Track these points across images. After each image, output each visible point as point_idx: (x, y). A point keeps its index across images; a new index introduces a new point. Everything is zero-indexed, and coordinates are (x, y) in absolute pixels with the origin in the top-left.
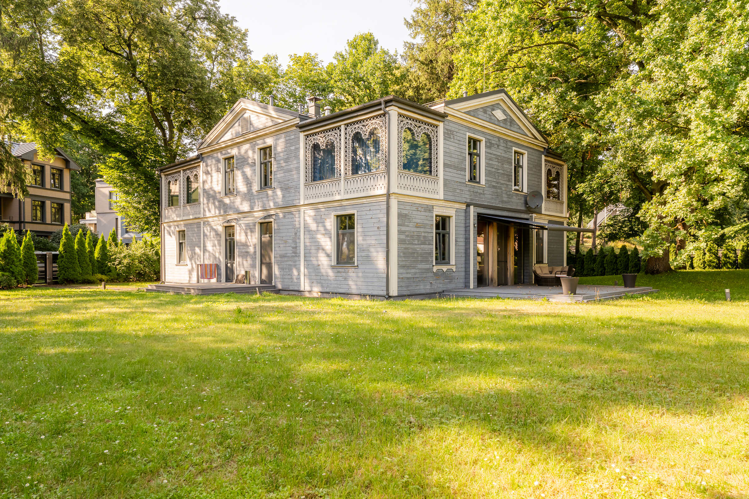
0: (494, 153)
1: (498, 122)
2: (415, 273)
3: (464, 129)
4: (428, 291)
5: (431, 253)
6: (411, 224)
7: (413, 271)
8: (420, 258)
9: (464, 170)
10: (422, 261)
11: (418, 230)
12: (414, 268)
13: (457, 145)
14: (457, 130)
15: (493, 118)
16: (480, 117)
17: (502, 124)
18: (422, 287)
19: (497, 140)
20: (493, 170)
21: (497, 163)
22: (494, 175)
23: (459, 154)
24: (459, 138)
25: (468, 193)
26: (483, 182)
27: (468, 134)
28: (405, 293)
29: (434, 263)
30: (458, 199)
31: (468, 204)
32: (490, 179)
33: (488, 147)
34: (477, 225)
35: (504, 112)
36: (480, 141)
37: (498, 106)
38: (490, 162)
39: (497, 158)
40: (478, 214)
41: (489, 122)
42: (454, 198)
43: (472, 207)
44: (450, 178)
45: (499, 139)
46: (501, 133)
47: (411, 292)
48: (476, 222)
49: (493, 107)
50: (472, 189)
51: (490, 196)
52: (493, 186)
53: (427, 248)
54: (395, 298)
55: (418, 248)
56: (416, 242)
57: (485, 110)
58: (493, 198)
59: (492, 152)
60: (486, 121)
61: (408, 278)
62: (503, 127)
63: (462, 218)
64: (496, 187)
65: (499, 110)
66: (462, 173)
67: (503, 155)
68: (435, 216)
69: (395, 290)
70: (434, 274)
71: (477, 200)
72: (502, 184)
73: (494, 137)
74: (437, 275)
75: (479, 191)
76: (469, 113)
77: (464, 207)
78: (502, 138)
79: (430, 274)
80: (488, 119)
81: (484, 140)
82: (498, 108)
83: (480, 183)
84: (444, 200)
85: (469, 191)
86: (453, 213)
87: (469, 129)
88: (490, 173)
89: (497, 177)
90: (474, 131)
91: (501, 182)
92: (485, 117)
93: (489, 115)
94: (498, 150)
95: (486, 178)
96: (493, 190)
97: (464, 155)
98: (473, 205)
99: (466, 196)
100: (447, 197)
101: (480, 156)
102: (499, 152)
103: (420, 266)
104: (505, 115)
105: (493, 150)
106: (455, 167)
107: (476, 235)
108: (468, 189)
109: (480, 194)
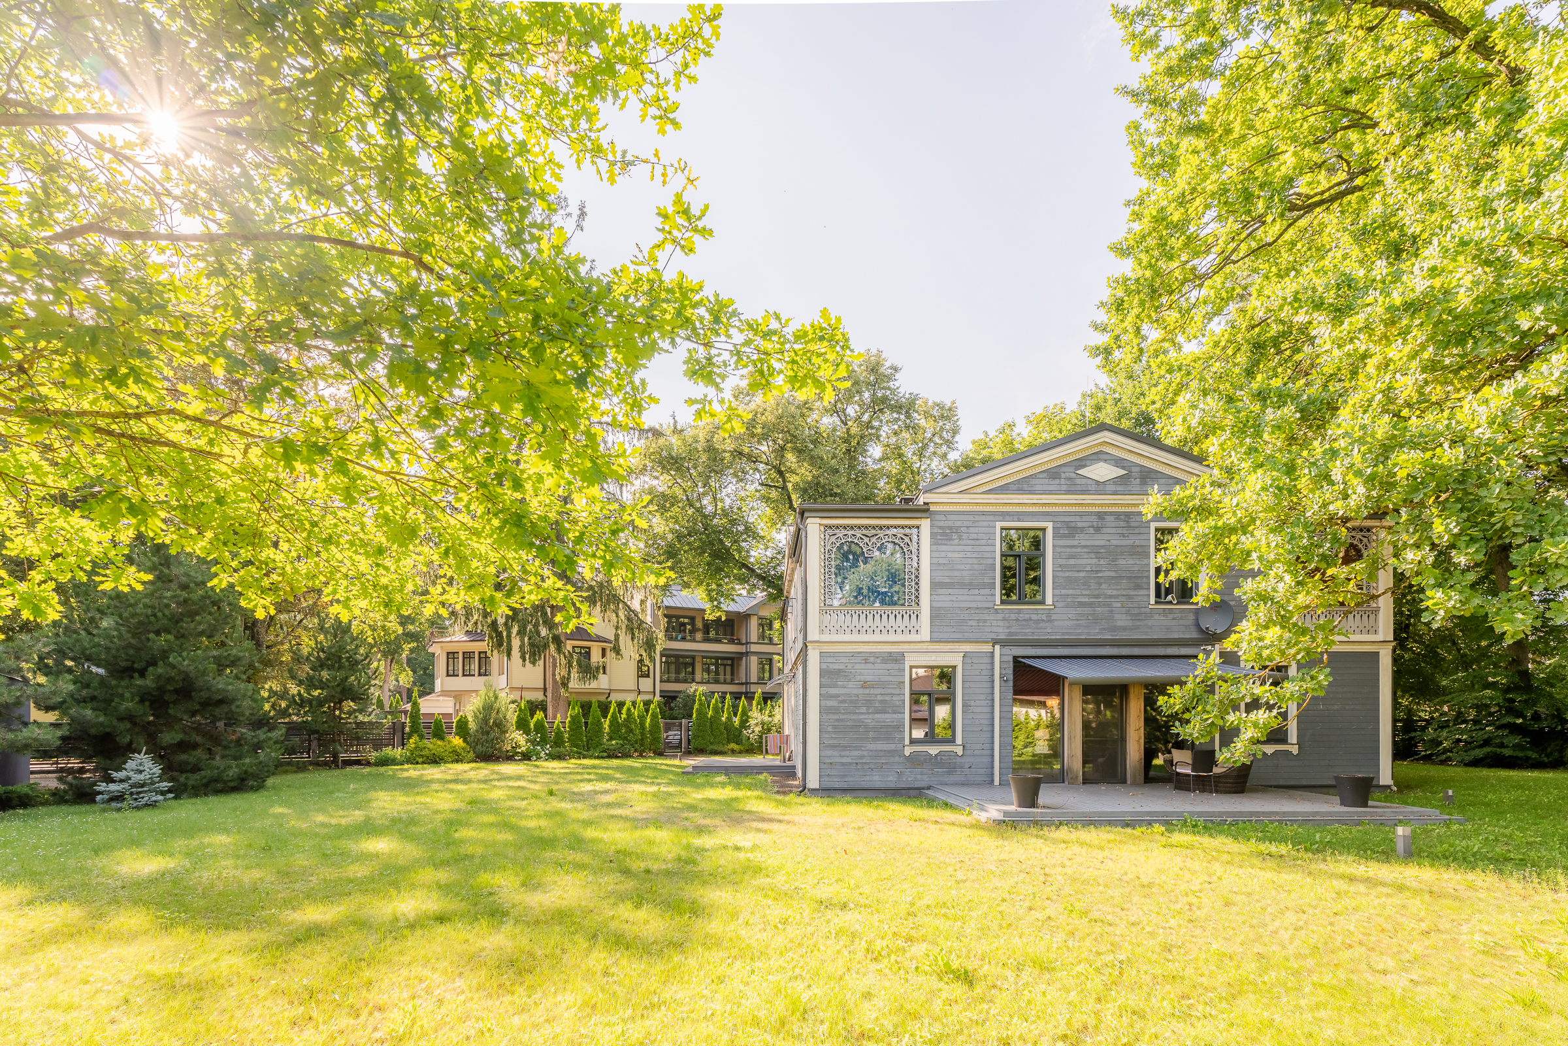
0: (1083, 543)
1: (1100, 487)
2: (862, 757)
3: (990, 515)
4: (892, 785)
5: (900, 726)
6: (851, 684)
7: (856, 753)
8: (871, 734)
9: (991, 584)
10: (875, 739)
11: (867, 691)
12: (859, 748)
13: (969, 548)
14: (968, 524)
15: (1078, 481)
16: (1038, 488)
17: (1111, 488)
18: (876, 778)
19: (1094, 518)
20: (1082, 574)
21: (1094, 561)
22: (1085, 584)
23: (974, 559)
24: (973, 533)
25: (1002, 623)
26: (1049, 600)
27: (999, 525)
28: (837, 786)
29: (907, 742)
30: (971, 635)
31: (995, 642)
32: (1071, 592)
33: (1063, 536)
34: (1011, 677)
35: (1118, 462)
36: (1044, 530)
37: (1098, 456)
38: (1072, 562)
39: (1095, 551)
40: (1015, 658)
41: (1068, 492)
42: (960, 636)
43: (997, 647)
44: (949, 605)
45: (1101, 516)
46: (1102, 505)
47: (852, 785)
48: (1010, 671)
49: (1082, 462)
50: (1013, 616)
51: (1069, 623)
52: (1082, 604)
53: (889, 718)
54: (814, 791)
55: (868, 719)
56: (864, 710)
57: (1053, 474)
58: (1079, 626)
59: (1075, 543)
60: (1050, 493)
61: (843, 764)
62: (1115, 493)
63: (984, 667)
64: (1091, 605)
65: (1102, 464)
66: (982, 592)
67: (1114, 542)
68: (911, 667)
69: (813, 782)
70: (907, 758)
71: (1029, 633)
72: (1111, 597)
73: (1082, 514)
74: (915, 761)
75: (1034, 617)
76: (1003, 489)
77: (988, 648)
78: (1111, 513)
79: (897, 759)
80: (1064, 488)
81: (1050, 526)
82: (1099, 460)
83: (1043, 602)
84: (932, 641)
85: (1004, 619)
86: (956, 660)
87: (1004, 515)
88: (1070, 582)
89: (1093, 586)
90: (1020, 516)
91: (1109, 592)
92: (1054, 484)
93: (1069, 479)
94: (1097, 536)
95: (1057, 592)
96: (1080, 610)
97: (990, 561)
98: (1004, 643)
99: (995, 629)
100: (942, 636)
101: (1043, 555)
102: (1100, 540)
103: (873, 746)
104: (1123, 468)
105: (1082, 540)
106: (962, 585)
107: (1010, 695)
108: (1000, 616)
109: (1037, 622)
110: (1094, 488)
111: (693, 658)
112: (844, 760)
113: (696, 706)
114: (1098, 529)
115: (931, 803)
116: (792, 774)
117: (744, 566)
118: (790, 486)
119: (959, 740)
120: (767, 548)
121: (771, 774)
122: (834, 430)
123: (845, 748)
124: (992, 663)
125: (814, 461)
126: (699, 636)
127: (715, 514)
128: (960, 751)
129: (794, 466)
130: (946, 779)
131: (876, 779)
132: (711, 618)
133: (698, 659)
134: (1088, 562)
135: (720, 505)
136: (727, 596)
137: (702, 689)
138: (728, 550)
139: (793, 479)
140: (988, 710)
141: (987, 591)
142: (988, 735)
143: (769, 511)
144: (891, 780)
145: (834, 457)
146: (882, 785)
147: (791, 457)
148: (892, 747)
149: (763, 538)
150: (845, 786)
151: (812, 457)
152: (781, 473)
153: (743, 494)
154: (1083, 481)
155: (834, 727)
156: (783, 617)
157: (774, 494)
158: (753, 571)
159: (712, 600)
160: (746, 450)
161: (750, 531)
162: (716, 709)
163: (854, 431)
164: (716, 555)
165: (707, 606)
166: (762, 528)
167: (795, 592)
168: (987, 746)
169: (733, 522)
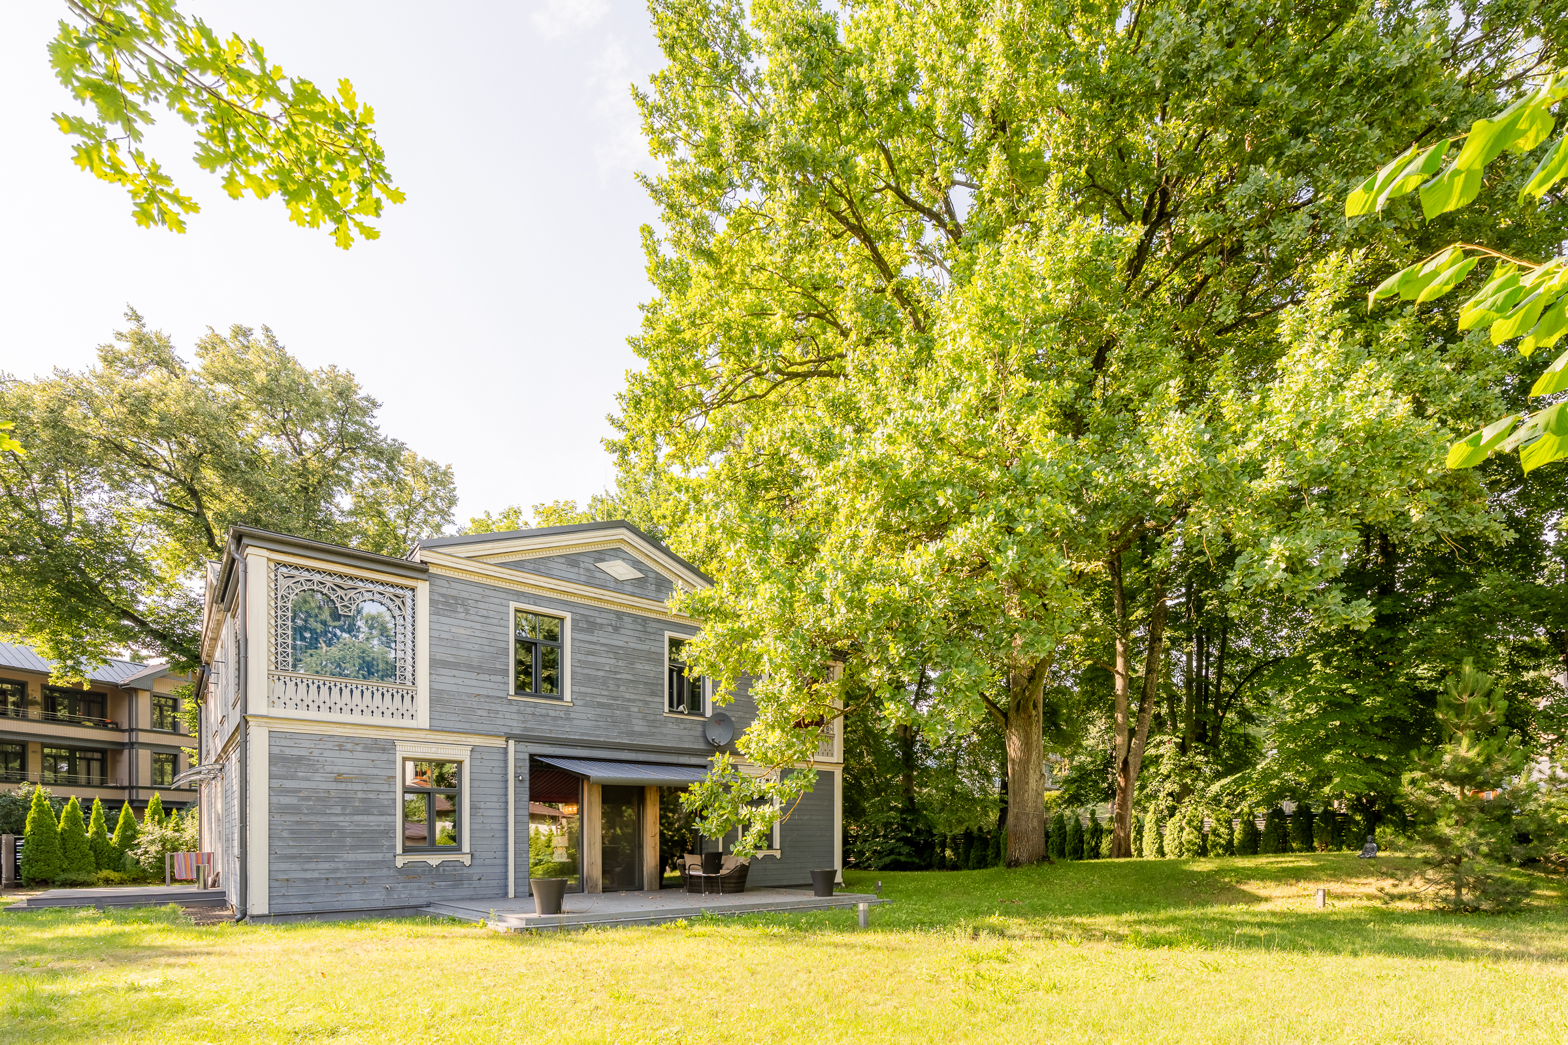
0: (602, 641)
1: (618, 585)
2: (336, 870)
3: (504, 595)
4: (378, 905)
5: (389, 832)
6: (318, 777)
7: (326, 865)
8: (348, 841)
9: (506, 673)
10: (354, 848)
11: (343, 786)
12: (330, 859)
13: (478, 626)
14: (479, 597)
15: (598, 575)
16: (555, 572)
17: (629, 588)
19: (612, 616)
20: (601, 673)
21: (613, 661)
22: (604, 684)
23: (485, 642)
24: (485, 613)
25: (515, 716)
26: (568, 696)
27: (513, 605)
28: (296, 909)
29: (399, 850)
30: (480, 727)
31: (508, 737)
32: (590, 690)
33: (582, 630)
34: (527, 777)
35: (636, 564)
36: (562, 620)
37: (615, 553)
38: (591, 658)
39: (614, 651)
40: (532, 756)
41: (587, 584)
42: (467, 726)
43: (511, 743)
44: (454, 688)
45: (619, 615)
46: (620, 604)
47: (320, 908)
48: (526, 771)
49: (601, 556)
50: (529, 710)
51: (588, 723)
52: (601, 705)
53: (373, 821)
54: (259, 919)
55: (344, 822)
56: (338, 810)
57: (572, 560)
58: (598, 727)
59: (595, 639)
60: (569, 580)
61: (306, 880)
62: (633, 594)
63: (495, 764)
64: (609, 706)
65: (619, 562)
66: (493, 678)
67: (631, 645)
68: (405, 759)
69: (259, 903)
70: (400, 870)
71: (545, 730)
72: (629, 700)
73: (601, 610)
74: (408, 873)
75: (552, 713)
76: (518, 565)
77: (500, 743)
78: (629, 615)
79: (385, 872)
80: (583, 578)
81: (568, 617)
82: (617, 557)
83: (561, 698)
84: (432, 729)
85: (519, 712)
86: (463, 754)
87: (519, 596)
88: (589, 680)
89: (612, 687)
90: (537, 599)
91: (627, 696)
92: (572, 573)
93: (588, 570)
94: (615, 636)
95: (576, 689)
96: (599, 711)
97: (503, 645)
98: (519, 739)
99: (509, 723)
100: (444, 724)
101: (561, 647)
102: (618, 641)
103: (352, 856)
104: (640, 571)
105: (600, 637)
106: (470, 667)
107: (527, 796)
108: (514, 708)
109: (555, 718)
110: (612, 585)
111: (24, 745)
112: (308, 875)
113: (31, 814)
114: (616, 629)
115: (435, 920)
116: (219, 901)
117: (126, 614)
118: (209, 515)
119: (466, 848)
120: (168, 596)
121: (182, 904)
122: (283, 456)
123: (309, 859)
124: (506, 761)
125: (249, 487)
126: (35, 712)
127: (68, 528)
128: (467, 860)
129: (217, 489)
130: (450, 894)
131: (356, 898)
132: (60, 683)
133: (31, 748)
134: (607, 661)
135: (77, 517)
136: (93, 656)
137: (40, 789)
138: (94, 588)
139: (212, 509)
140: (501, 813)
141: (499, 678)
142: (501, 842)
143: (172, 543)
144: (378, 898)
145: (284, 490)
146: (365, 905)
147: (210, 476)
148: (380, 856)
149: (161, 580)
150: (310, 909)
151: (247, 483)
152: (193, 493)
153: (123, 508)
154: (602, 576)
155: (292, 832)
156: (200, 692)
157: (181, 520)
158: (143, 624)
159: (61, 656)
160: (130, 446)
161: (136, 565)
162: (72, 819)
163: (313, 464)
164: (70, 590)
165: (53, 667)
166: (158, 564)
167: (223, 655)
168: (500, 854)
169: (104, 547)
